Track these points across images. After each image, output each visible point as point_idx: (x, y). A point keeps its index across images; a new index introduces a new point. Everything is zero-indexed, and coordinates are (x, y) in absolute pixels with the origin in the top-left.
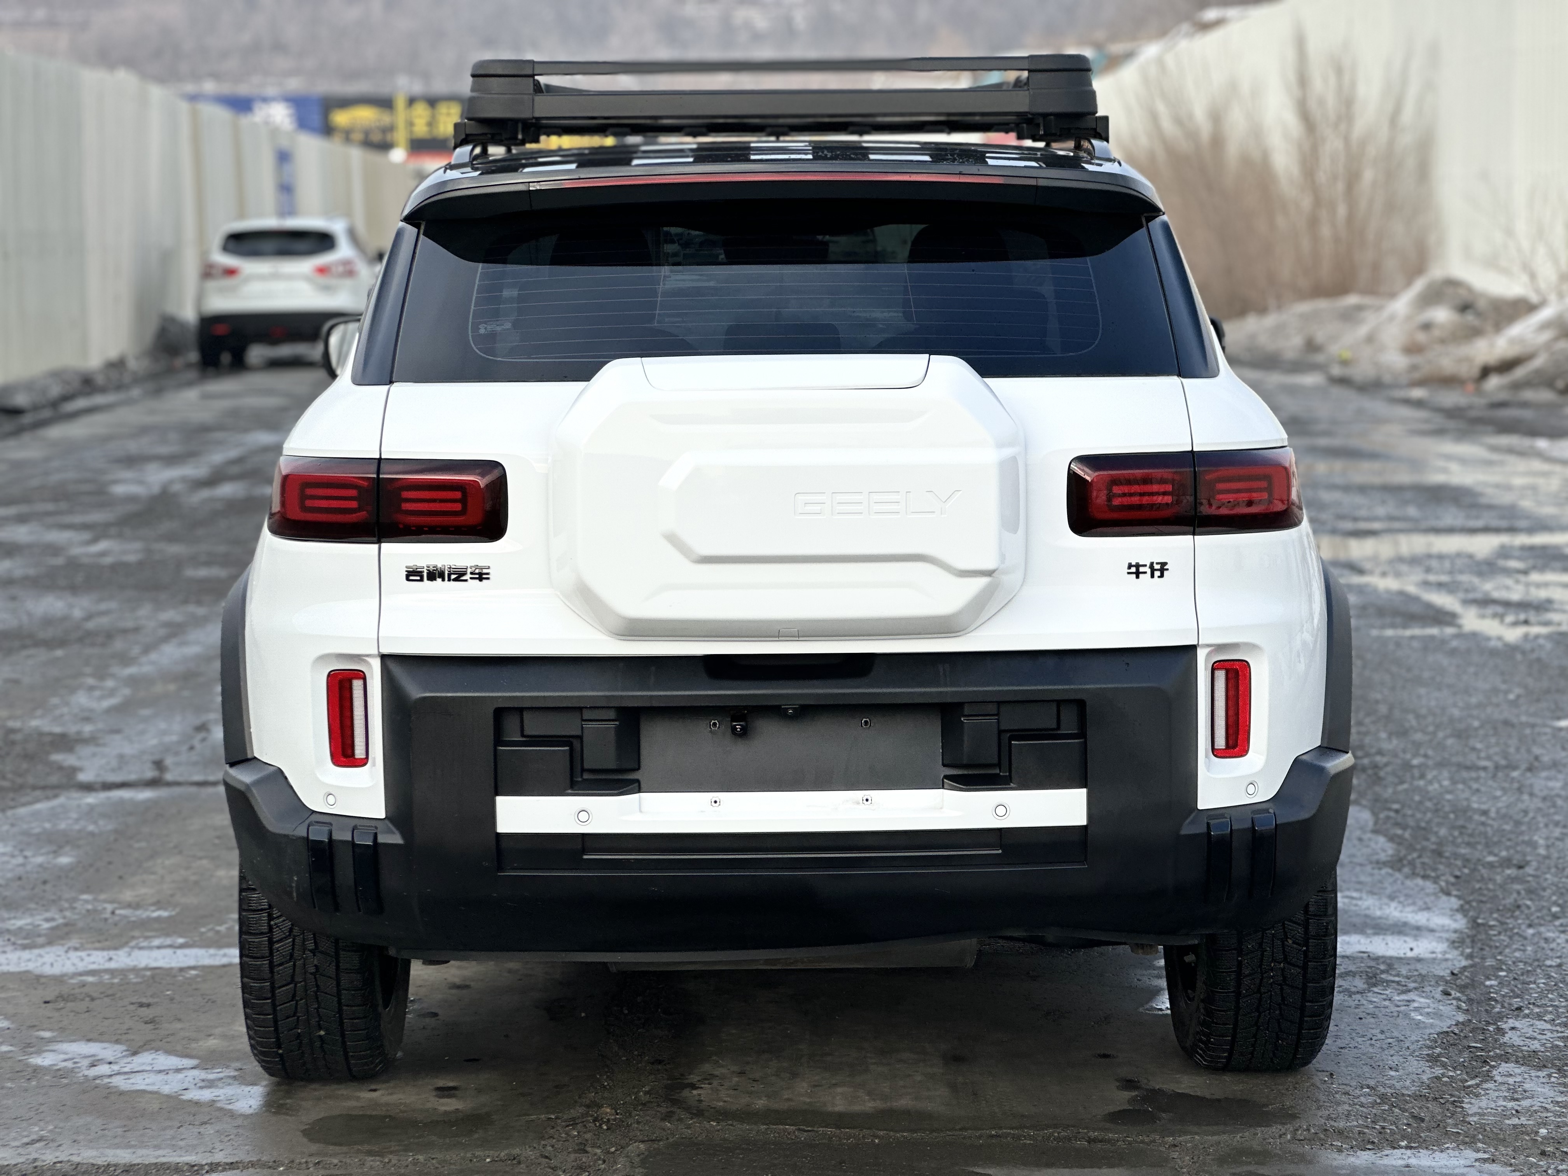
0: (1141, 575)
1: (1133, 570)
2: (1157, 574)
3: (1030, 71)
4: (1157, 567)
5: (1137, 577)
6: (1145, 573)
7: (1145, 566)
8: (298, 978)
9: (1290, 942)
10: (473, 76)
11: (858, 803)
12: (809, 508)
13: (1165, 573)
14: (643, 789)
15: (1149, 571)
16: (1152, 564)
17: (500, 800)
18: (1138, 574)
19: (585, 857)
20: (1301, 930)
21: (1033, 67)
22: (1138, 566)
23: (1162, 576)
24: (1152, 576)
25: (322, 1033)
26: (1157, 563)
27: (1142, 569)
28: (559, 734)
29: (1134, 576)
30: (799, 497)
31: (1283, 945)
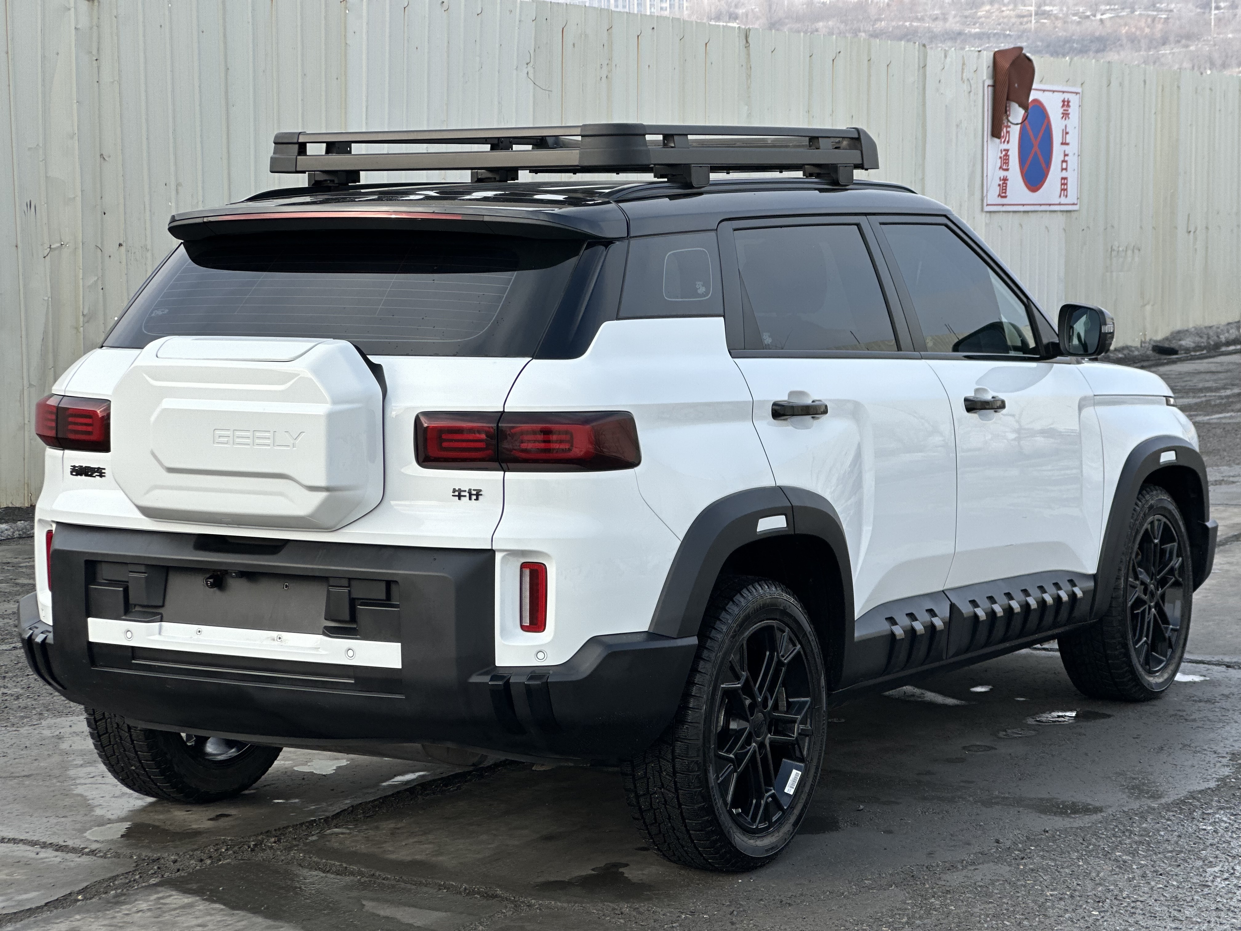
0: (462, 498)
1: (457, 493)
2: (474, 497)
3: (582, 136)
4: (474, 492)
5: (459, 499)
6: (465, 496)
7: (465, 491)
8: (110, 730)
9: (665, 773)
10: (275, 143)
11: (274, 640)
12: (222, 439)
13: (480, 497)
14: (164, 618)
15: (468, 495)
16: (470, 490)
17: (90, 620)
18: (459, 497)
19: (133, 661)
20: (670, 765)
21: (583, 134)
22: (460, 491)
23: (477, 499)
24: (470, 499)
25: (133, 768)
26: (474, 490)
27: (463, 494)
28: (120, 579)
29: (457, 498)
30: (217, 432)
31: (660, 775)
